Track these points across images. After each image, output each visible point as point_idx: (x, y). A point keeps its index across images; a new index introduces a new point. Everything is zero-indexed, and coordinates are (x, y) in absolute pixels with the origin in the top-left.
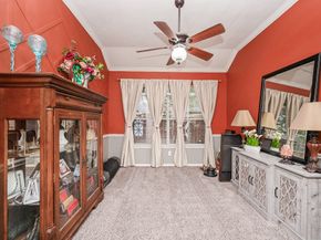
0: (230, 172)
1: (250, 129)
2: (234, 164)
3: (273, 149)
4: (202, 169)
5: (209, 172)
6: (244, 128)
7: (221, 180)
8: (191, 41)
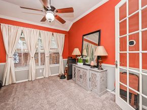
0: (72, 75)
1: (79, 56)
2: (73, 71)
3: (87, 63)
4: (59, 76)
5: (62, 77)
6: (77, 56)
7: (68, 80)
8: (57, 12)
